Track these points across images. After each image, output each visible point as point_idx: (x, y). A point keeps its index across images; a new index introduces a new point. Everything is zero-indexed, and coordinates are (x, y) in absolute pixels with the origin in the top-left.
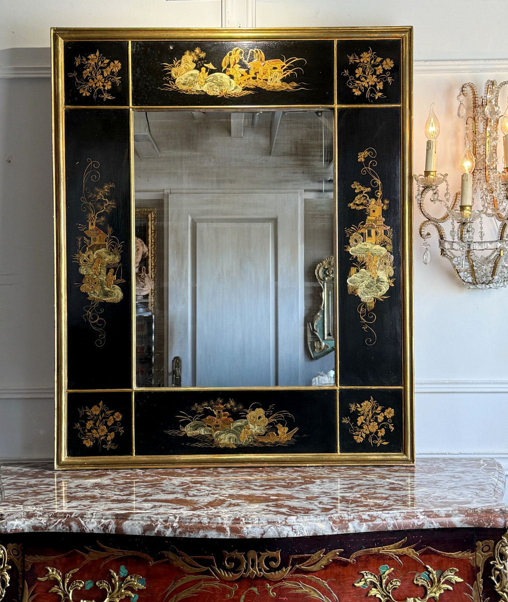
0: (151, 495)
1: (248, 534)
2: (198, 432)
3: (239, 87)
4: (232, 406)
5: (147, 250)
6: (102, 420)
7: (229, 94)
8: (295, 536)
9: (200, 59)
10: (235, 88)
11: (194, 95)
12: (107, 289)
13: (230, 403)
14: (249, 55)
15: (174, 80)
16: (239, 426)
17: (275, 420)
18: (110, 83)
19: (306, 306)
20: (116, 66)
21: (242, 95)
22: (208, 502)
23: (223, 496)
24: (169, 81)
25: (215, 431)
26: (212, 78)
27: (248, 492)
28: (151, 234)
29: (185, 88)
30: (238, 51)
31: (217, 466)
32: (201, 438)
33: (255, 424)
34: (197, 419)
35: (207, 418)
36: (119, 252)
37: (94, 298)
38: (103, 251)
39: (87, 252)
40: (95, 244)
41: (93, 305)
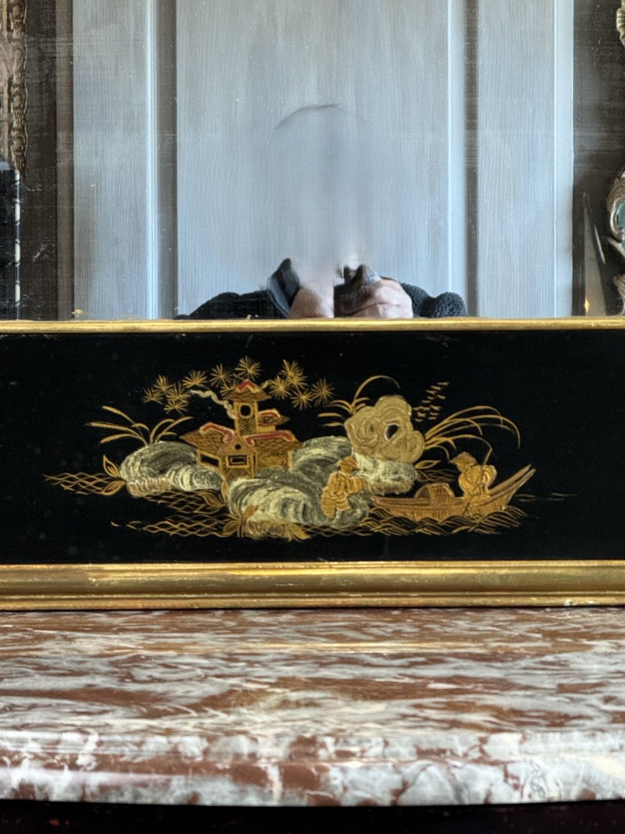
1: (345, 789)
2: (170, 481)
4: (291, 389)
8: (515, 798)
13: (284, 377)
16: (319, 462)
17: (450, 440)
19: (579, 149)
22: (206, 695)
23: (258, 682)
25: (231, 478)
27: (349, 671)
31: (238, 602)
32: (182, 504)
33: (377, 455)
34: (164, 433)
35: (201, 430)
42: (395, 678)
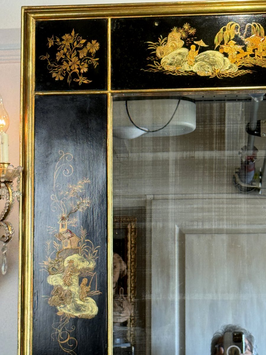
3: (234, 66)
5: (125, 267)
7: (223, 75)
9: (190, 36)
10: (230, 68)
11: (183, 76)
12: (79, 302)
14: (246, 29)
15: (159, 60)
18: (86, 65)
20: (94, 46)
21: (238, 74)
24: (153, 61)
26: (203, 56)
28: (131, 248)
29: (171, 68)
30: (234, 26)
36: (94, 258)
37: (65, 313)
38: (75, 257)
39: (56, 259)
40: (66, 249)
41: (63, 321)
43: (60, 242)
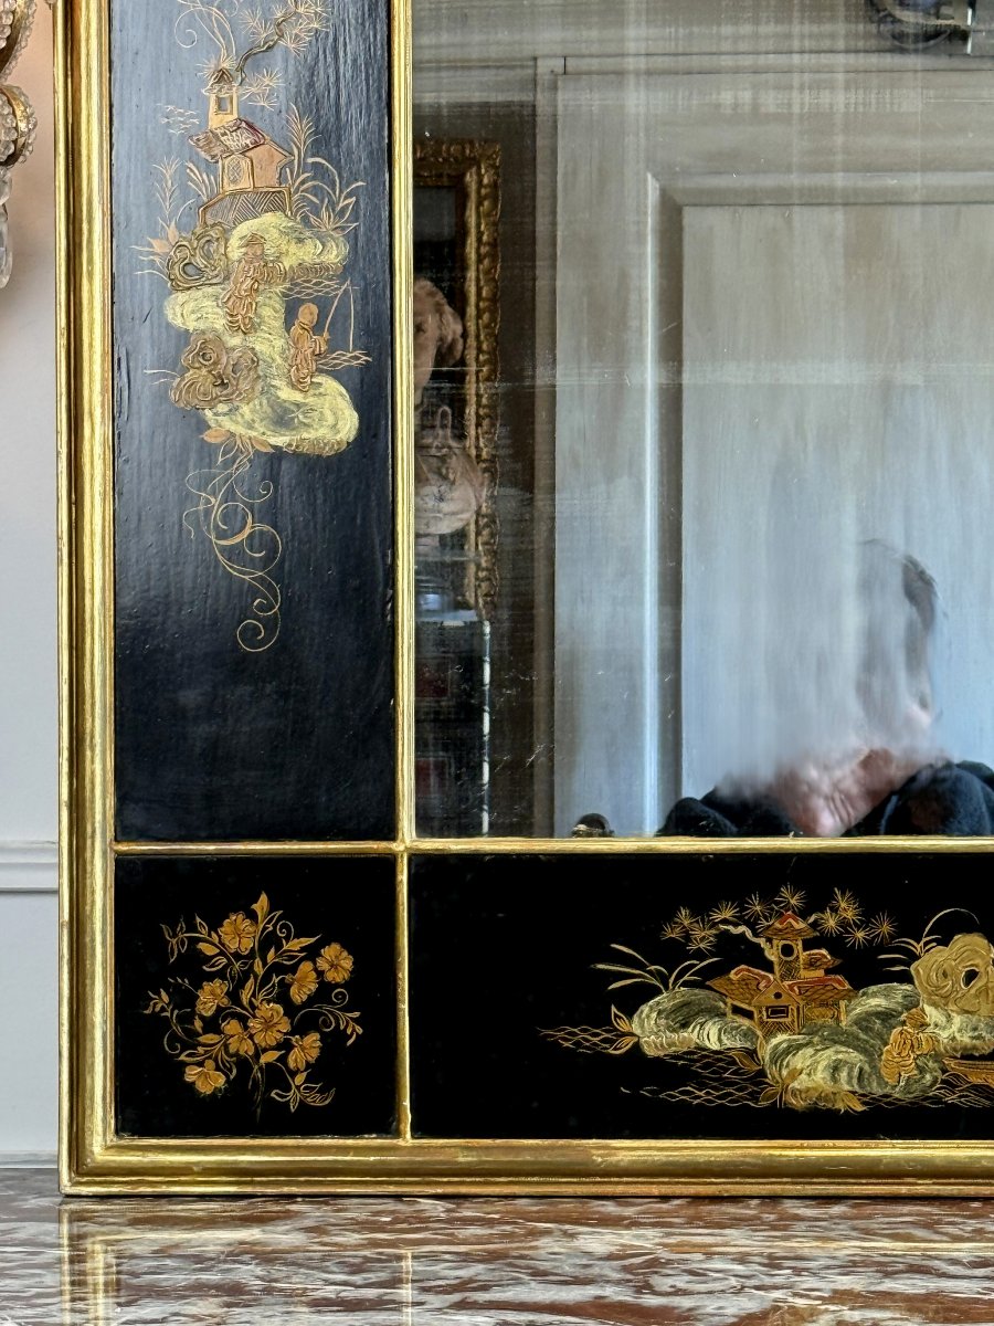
0: (485, 1288)
2: (694, 1037)
4: (844, 924)
5: (459, 329)
6: (267, 978)
13: (835, 910)
16: (878, 1014)
22: (743, 1313)
23: (808, 1297)
25: (769, 1034)
27: (920, 1283)
31: (778, 1189)
32: (706, 1066)
33: (952, 1007)
34: (686, 978)
35: (732, 975)
36: (343, 229)
37: (233, 435)
38: (270, 223)
39: (199, 230)
40: (233, 194)
41: (227, 464)
42: (979, 1293)
43: (209, 167)
